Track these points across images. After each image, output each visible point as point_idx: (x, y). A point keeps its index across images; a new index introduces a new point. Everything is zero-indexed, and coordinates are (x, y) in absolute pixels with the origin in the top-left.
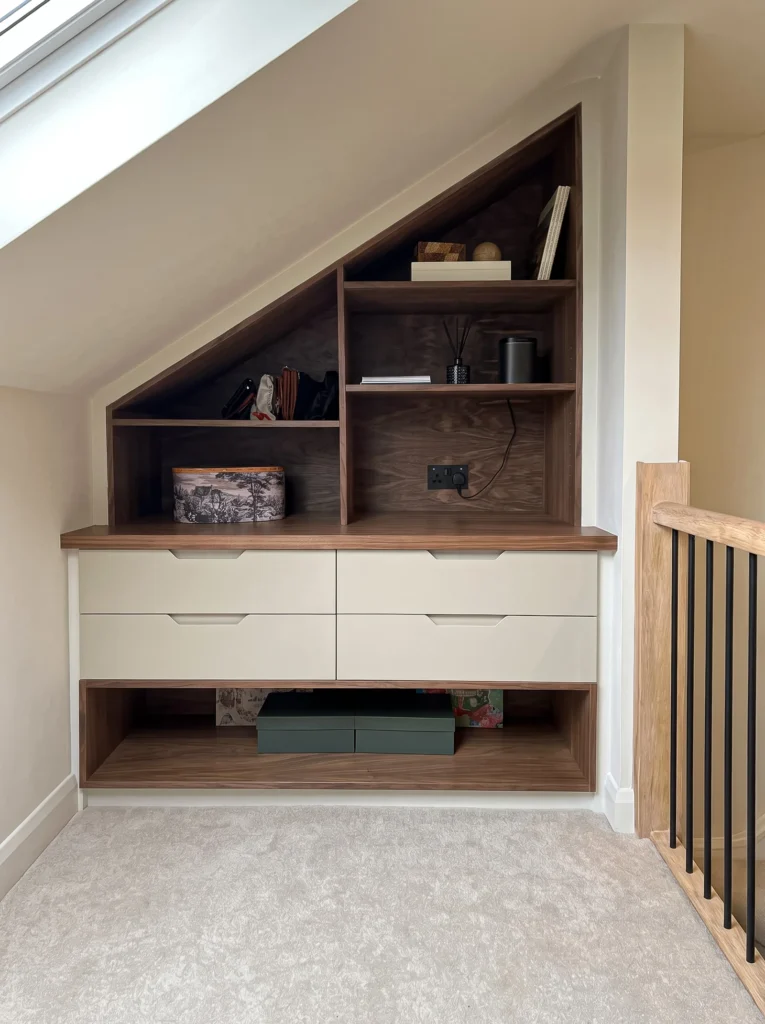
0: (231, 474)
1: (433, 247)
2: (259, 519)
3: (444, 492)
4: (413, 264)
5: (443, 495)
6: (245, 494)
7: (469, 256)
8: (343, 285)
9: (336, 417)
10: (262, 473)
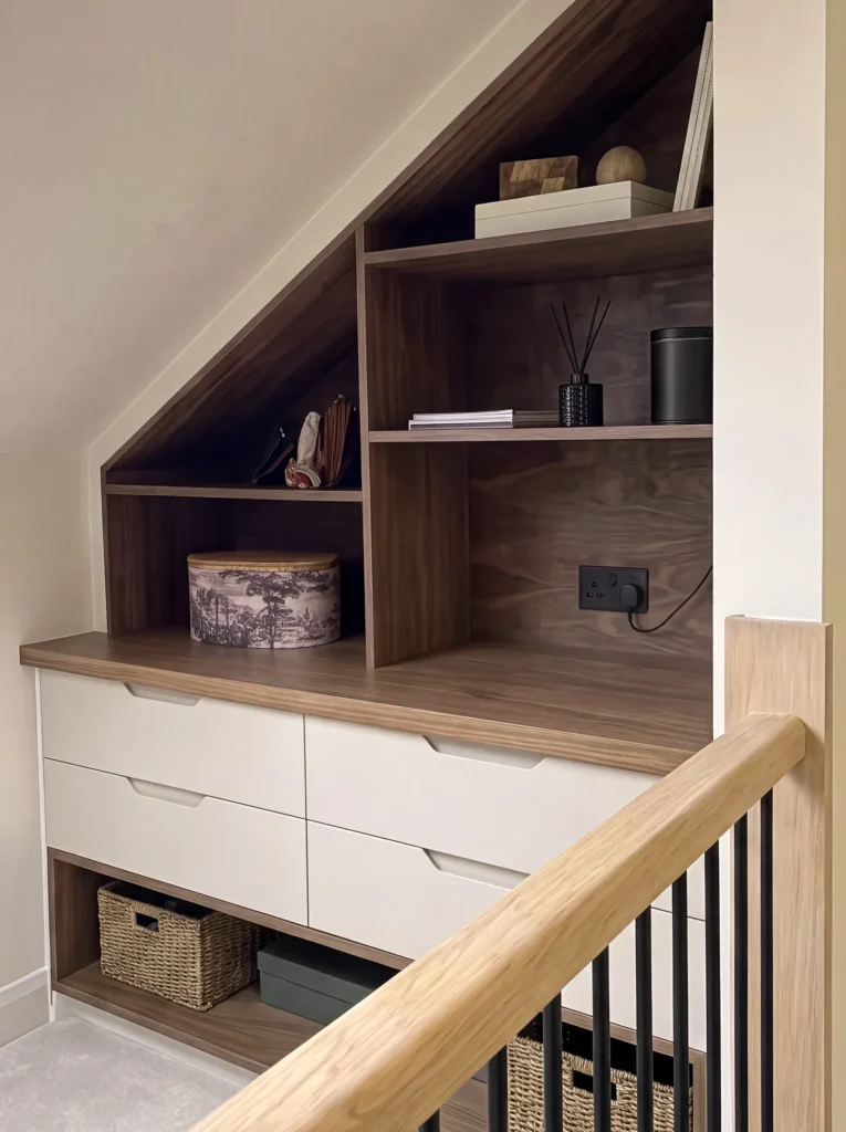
0: (239, 572)
1: (522, 170)
2: (277, 645)
3: (606, 615)
4: (478, 208)
5: (608, 622)
6: (257, 604)
7: (587, 178)
8: (364, 259)
9: (357, 486)
10: (281, 571)
